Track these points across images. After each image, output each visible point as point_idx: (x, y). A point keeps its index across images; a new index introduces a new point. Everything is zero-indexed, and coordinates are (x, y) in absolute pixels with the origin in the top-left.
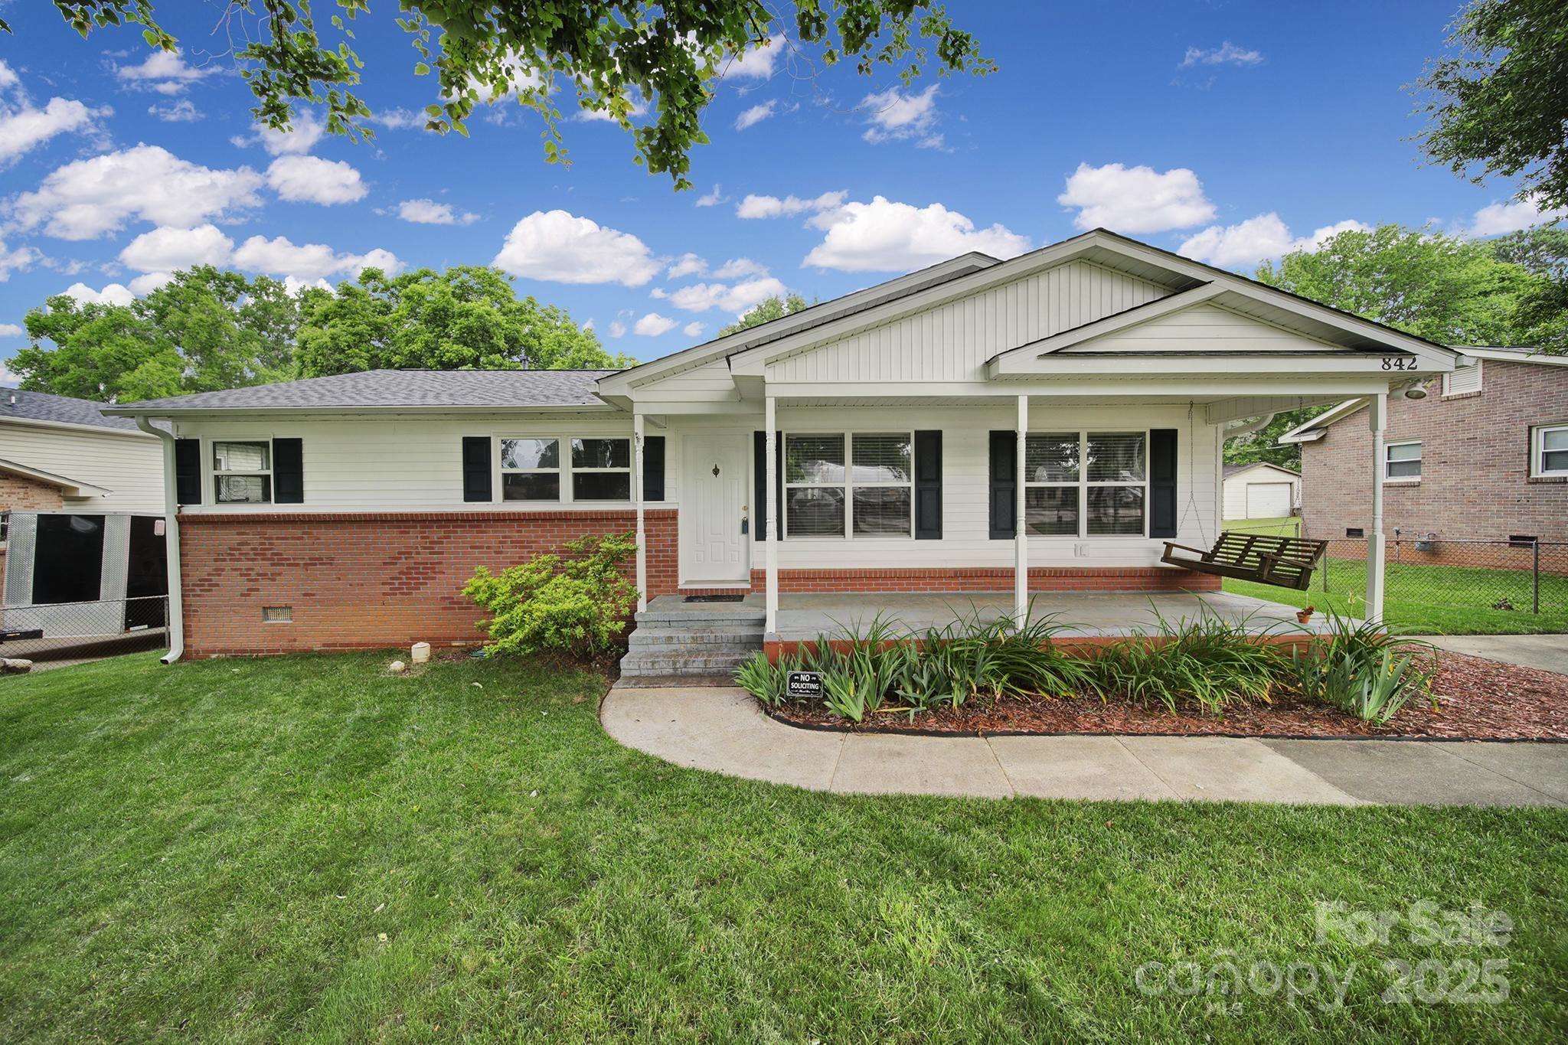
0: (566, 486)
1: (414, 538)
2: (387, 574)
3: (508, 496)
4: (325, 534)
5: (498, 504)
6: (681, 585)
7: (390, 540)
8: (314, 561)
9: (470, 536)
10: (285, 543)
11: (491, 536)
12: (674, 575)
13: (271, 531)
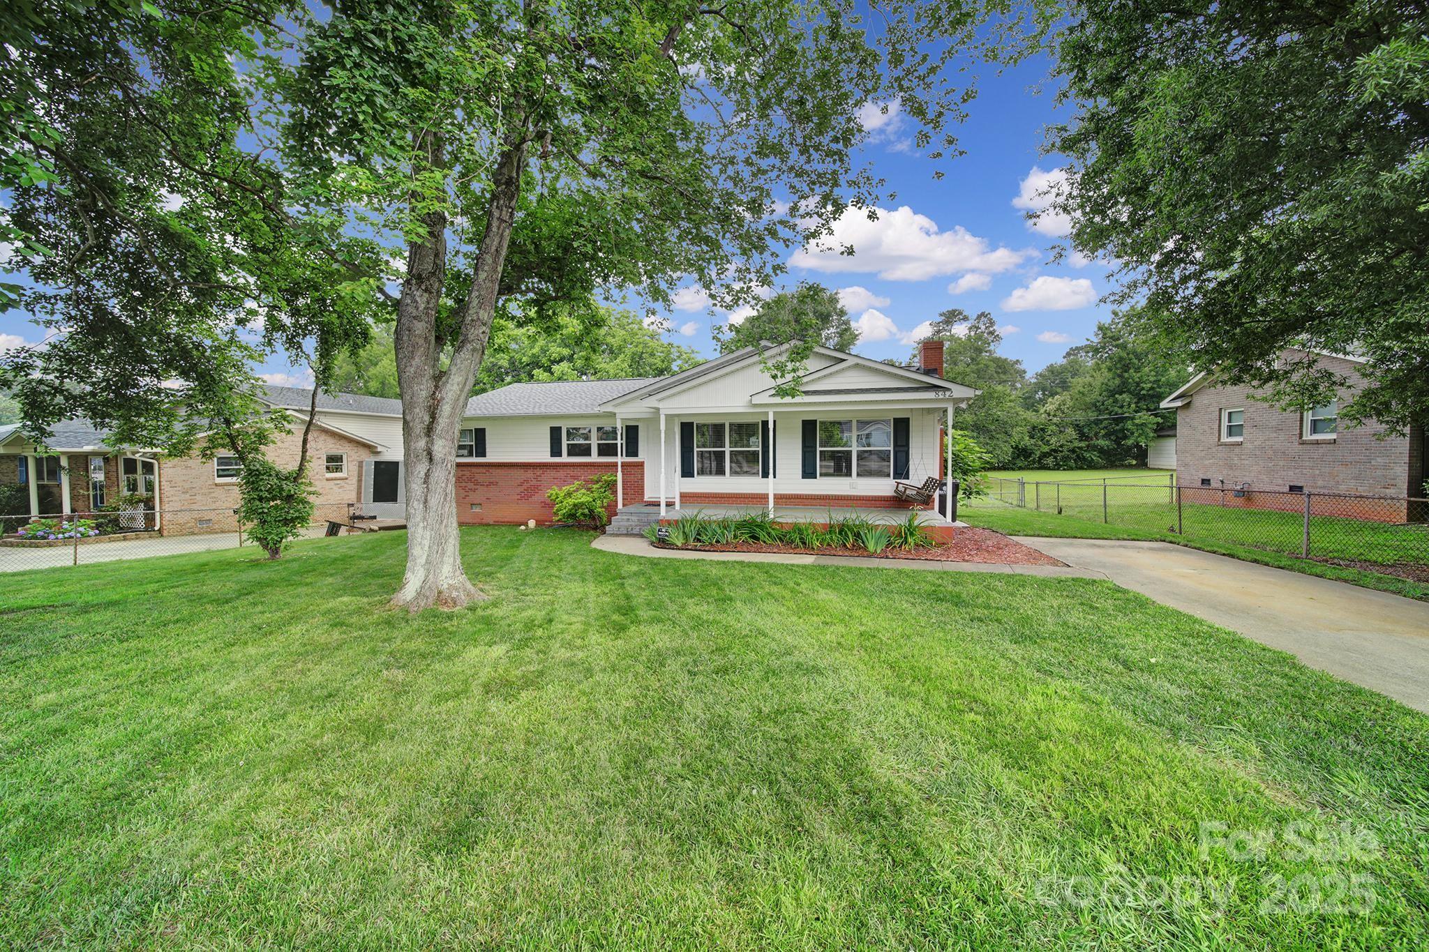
0: (594, 450)
1: (530, 474)
2: (521, 489)
3: (569, 454)
4: (495, 472)
5: (565, 458)
6: (646, 499)
7: (520, 475)
8: (491, 483)
9: (552, 473)
10: (481, 476)
11: (561, 473)
12: (643, 494)
13: (474, 470)
